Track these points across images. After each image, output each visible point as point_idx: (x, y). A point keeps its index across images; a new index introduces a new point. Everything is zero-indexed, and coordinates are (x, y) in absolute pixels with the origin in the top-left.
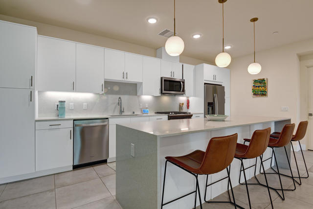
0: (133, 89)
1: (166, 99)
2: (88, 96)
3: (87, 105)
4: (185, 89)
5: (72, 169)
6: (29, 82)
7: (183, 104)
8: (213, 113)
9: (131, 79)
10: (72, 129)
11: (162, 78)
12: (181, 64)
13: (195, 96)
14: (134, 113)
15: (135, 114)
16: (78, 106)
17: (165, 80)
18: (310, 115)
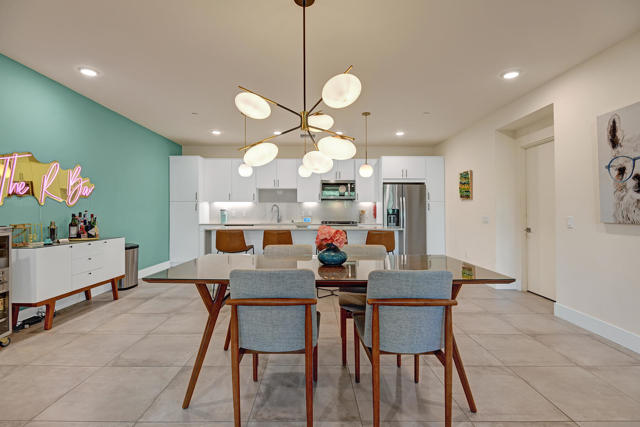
7: (364, 211)
11: (321, 181)
14: (293, 221)
18: (528, 230)
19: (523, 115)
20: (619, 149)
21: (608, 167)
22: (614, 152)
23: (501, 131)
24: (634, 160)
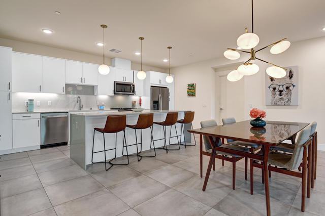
0: (90, 90)
1: (120, 98)
2: (53, 96)
3: (51, 103)
4: (135, 90)
5: (40, 148)
6: (7, 87)
7: (135, 102)
8: (158, 109)
9: (88, 82)
10: (40, 120)
11: (114, 82)
12: (132, 71)
13: (145, 95)
14: (91, 109)
15: (93, 109)
16: (44, 103)
17: (117, 84)
18: (221, 109)
19: (228, 64)
20: (274, 81)
21: (269, 87)
22: (272, 82)
23: (213, 68)
24: (279, 86)
